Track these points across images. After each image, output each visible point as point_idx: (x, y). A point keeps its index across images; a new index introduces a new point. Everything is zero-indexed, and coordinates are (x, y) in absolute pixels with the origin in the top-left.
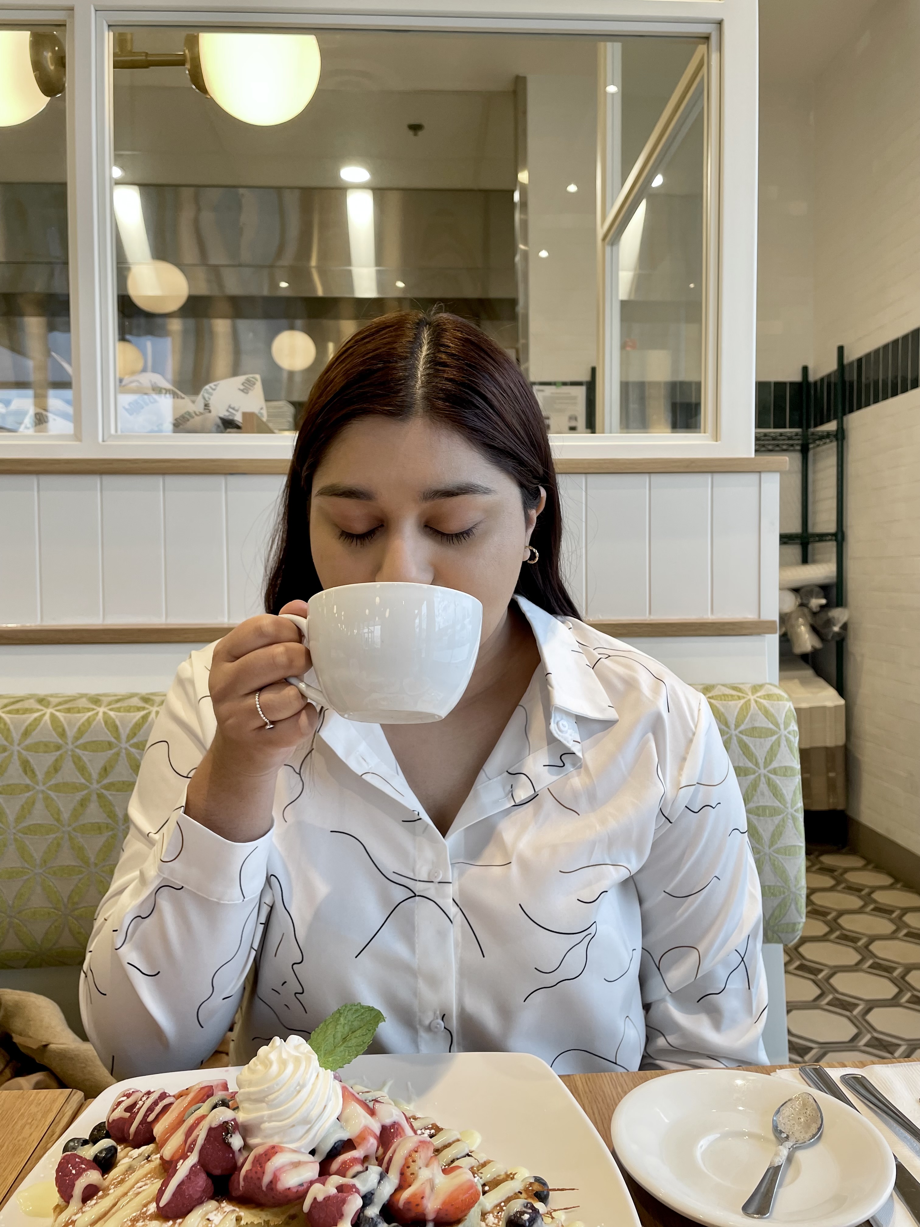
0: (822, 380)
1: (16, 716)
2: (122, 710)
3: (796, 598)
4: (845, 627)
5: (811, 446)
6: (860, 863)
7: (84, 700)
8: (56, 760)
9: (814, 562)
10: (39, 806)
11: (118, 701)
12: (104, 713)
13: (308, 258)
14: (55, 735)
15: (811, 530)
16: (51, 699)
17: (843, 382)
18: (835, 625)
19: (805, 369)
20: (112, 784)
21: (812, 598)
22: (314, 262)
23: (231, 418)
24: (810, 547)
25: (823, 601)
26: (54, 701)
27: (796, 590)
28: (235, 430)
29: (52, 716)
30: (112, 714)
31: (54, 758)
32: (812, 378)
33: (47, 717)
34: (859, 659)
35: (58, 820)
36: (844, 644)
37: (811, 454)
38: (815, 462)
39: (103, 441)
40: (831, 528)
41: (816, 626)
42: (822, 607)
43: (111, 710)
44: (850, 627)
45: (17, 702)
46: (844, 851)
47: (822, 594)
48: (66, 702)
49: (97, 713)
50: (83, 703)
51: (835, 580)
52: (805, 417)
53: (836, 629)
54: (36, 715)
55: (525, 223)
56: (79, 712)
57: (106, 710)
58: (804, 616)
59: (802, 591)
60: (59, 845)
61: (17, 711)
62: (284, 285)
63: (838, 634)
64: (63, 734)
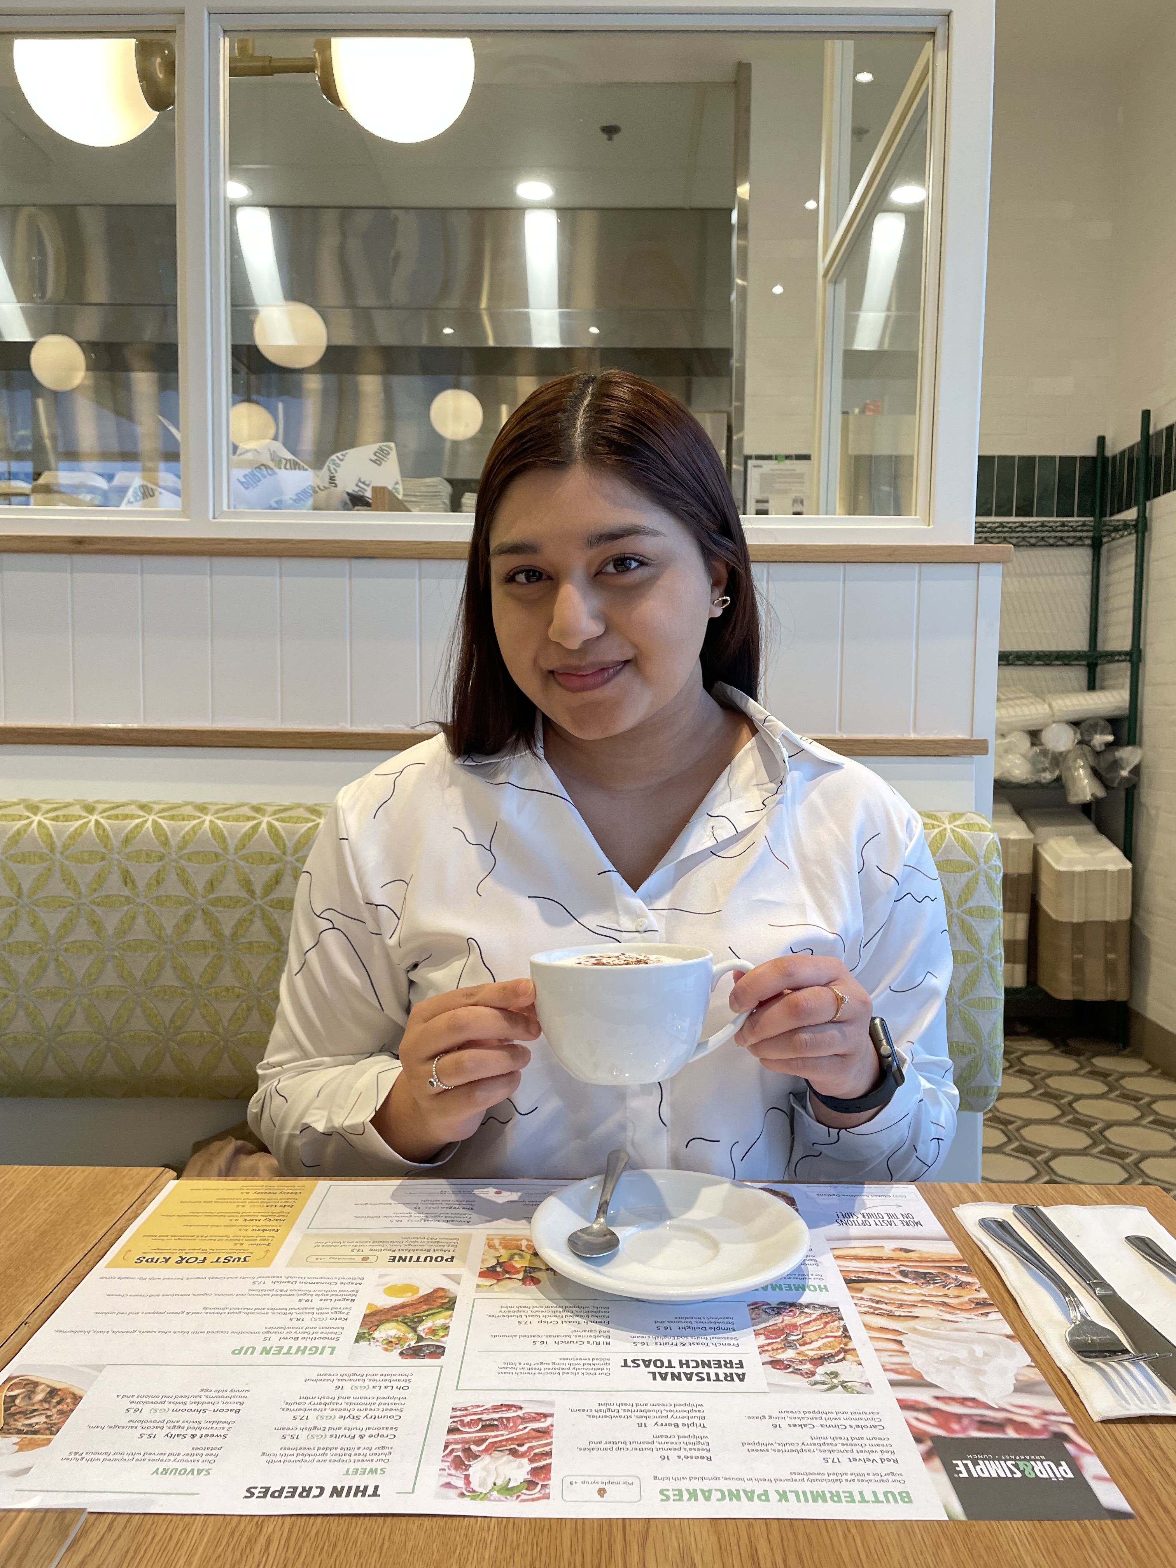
0: (1123, 453)
1: (116, 822)
2: (230, 819)
3: (1075, 733)
4: (1136, 770)
5: (1105, 539)
6: (1143, 1067)
7: (189, 807)
8: (159, 871)
9: (1103, 688)
10: (140, 920)
11: (225, 810)
12: (211, 822)
13: (478, 298)
14: (158, 844)
15: (1101, 647)
16: (155, 806)
17: (1148, 459)
18: (1123, 769)
19: (1101, 440)
20: (219, 900)
21: (1096, 733)
22: (484, 304)
23: (361, 493)
24: (1099, 669)
25: (1110, 738)
26: (157, 807)
27: (1076, 724)
28: (365, 508)
29: (155, 823)
30: (219, 822)
31: (156, 869)
32: (1109, 452)
33: (149, 824)
34: (1153, 812)
35: (160, 937)
36: (1136, 793)
37: (1104, 549)
38: (1109, 559)
39: (214, 518)
40: (1126, 645)
41: (1098, 769)
42: (1108, 745)
43: (218, 818)
44: (1144, 771)
45: (117, 807)
46: (1125, 1052)
47: (1110, 728)
48: (170, 809)
49: (204, 821)
50: (188, 810)
51: (1127, 712)
52: (1098, 503)
53: (1124, 773)
54: (137, 821)
55: (743, 252)
56: (183, 820)
57: (213, 818)
58: (1084, 756)
59: (1083, 725)
60: (160, 964)
61: (117, 817)
62: (448, 331)
63: (1127, 779)
64: (166, 843)
